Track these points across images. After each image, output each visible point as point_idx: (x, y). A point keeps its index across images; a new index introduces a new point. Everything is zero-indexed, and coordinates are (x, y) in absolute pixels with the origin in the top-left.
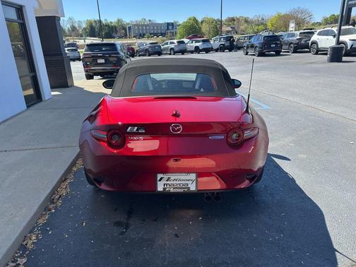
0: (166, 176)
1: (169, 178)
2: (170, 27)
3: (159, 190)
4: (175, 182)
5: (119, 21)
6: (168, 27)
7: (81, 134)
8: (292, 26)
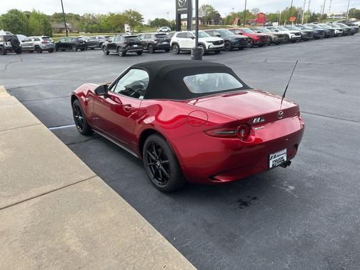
1: (275, 156)
4: (278, 158)
8: (127, 27)
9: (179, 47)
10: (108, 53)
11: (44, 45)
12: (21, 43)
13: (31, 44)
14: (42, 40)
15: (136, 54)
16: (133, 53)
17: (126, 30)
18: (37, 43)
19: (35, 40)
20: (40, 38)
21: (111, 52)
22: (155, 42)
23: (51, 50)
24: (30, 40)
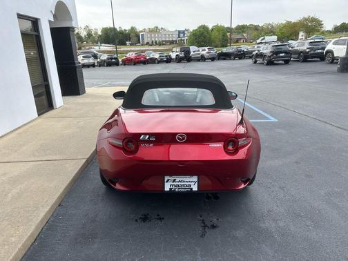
0: (172, 178)
1: (175, 180)
2: (182, 35)
3: (166, 190)
4: (180, 183)
5: (132, 28)
6: (179, 35)
7: (98, 140)
8: (301, 35)
9: (333, 55)
10: (255, 62)
11: (207, 55)
12: (192, 53)
13: (199, 54)
14: (207, 51)
15: (283, 62)
16: (280, 62)
17: (300, 37)
18: (204, 53)
19: (203, 50)
20: (206, 48)
21: (259, 61)
22: (307, 50)
23: (213, 59)
24: (199, 51)
